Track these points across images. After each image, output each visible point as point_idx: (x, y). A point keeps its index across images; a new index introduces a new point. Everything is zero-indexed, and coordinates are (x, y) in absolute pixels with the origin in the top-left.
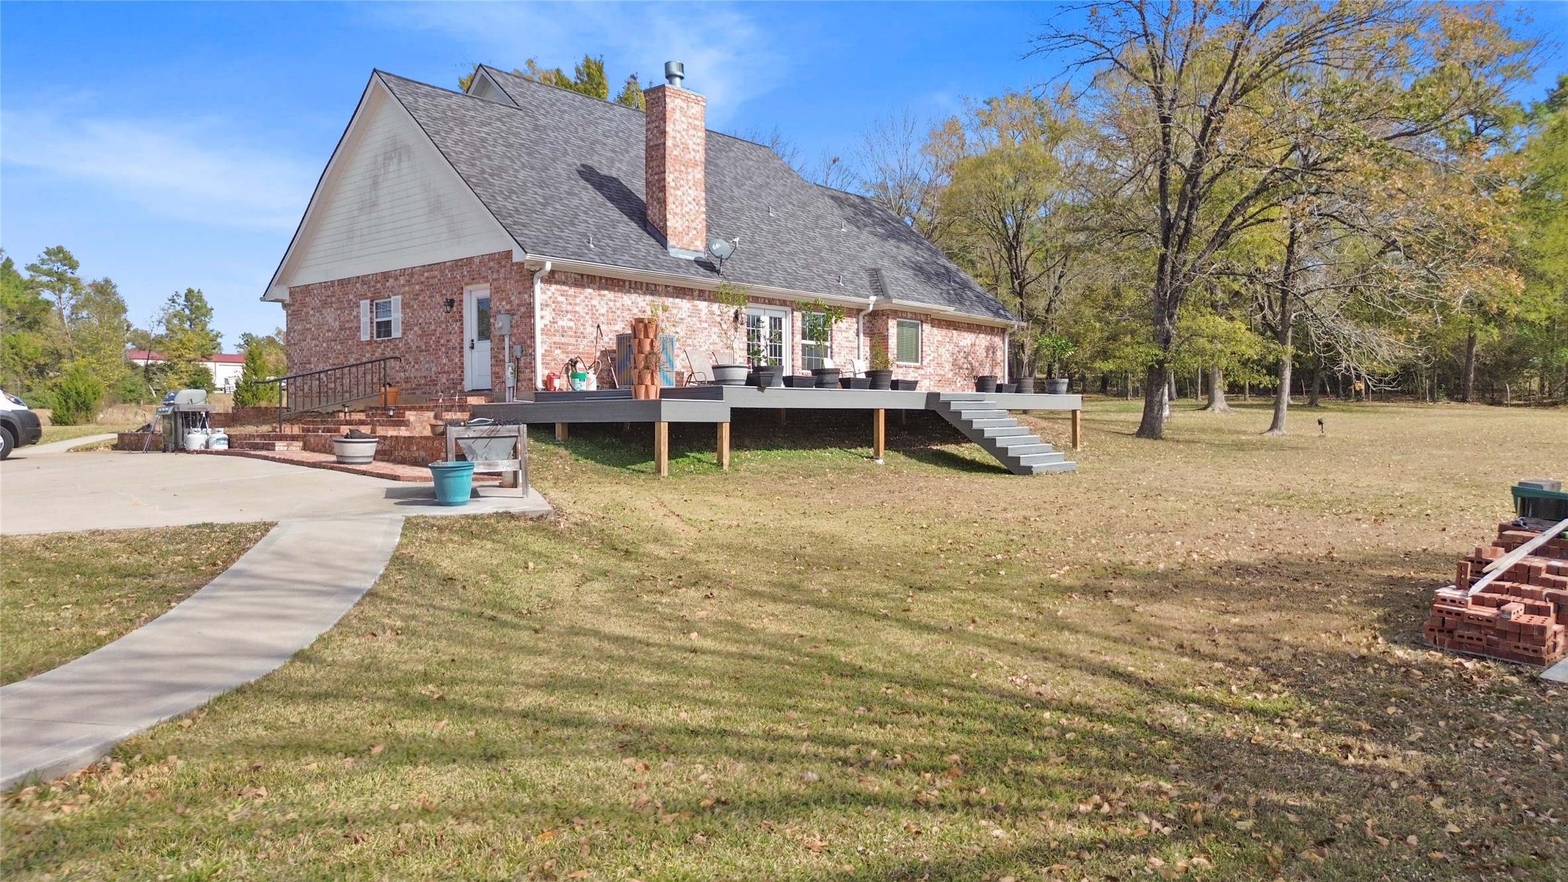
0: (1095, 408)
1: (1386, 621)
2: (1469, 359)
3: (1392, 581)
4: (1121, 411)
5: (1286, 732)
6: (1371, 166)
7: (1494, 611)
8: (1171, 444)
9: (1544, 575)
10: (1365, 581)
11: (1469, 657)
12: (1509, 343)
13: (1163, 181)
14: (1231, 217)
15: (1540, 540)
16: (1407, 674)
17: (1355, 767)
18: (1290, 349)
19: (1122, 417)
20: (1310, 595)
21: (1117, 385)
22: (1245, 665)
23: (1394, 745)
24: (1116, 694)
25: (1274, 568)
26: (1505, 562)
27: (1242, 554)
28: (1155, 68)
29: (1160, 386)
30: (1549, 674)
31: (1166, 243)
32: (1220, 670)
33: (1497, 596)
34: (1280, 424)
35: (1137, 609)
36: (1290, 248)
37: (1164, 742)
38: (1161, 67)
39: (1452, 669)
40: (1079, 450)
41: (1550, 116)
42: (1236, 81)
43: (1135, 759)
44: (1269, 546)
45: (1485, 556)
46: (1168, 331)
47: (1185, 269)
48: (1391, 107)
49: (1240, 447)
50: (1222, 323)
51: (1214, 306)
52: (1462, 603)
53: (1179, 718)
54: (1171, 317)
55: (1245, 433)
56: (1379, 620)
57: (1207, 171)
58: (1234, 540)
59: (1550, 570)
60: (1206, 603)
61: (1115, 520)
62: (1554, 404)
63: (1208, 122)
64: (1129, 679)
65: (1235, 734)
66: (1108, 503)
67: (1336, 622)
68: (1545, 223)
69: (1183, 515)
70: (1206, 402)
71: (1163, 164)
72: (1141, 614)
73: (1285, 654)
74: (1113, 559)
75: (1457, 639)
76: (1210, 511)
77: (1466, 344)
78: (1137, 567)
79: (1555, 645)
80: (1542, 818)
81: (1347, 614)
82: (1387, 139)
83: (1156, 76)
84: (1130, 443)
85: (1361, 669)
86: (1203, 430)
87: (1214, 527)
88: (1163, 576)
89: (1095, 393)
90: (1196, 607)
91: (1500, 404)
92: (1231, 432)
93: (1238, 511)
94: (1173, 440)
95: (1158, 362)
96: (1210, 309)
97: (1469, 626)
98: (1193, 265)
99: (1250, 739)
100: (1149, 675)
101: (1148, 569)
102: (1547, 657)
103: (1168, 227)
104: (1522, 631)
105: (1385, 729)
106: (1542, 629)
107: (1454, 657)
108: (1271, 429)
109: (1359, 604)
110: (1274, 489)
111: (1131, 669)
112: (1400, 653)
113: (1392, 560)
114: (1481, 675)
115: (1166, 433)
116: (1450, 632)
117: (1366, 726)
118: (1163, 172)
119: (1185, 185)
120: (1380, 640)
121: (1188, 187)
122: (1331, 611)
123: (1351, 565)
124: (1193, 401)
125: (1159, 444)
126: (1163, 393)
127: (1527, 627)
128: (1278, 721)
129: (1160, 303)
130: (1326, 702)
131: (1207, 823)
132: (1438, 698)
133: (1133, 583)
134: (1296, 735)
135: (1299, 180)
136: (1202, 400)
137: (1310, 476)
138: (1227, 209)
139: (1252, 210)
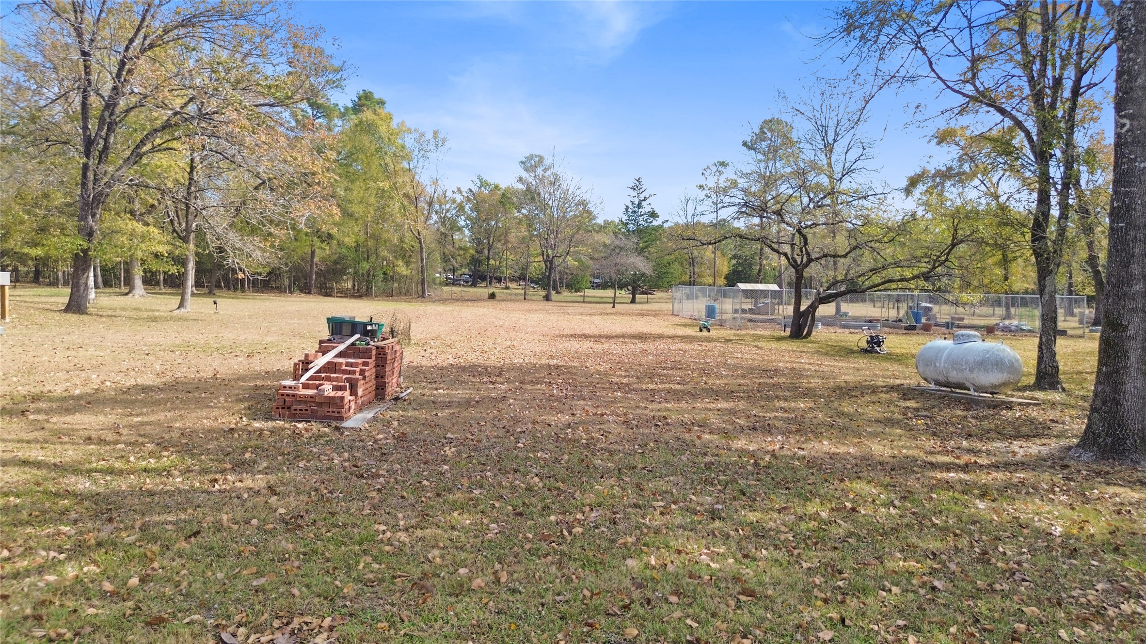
0: (26, 293)
1: (249, 408)
2: (311, 266)
3: (256, 387)
4: (51, 296)
5: (171, 479)
6: (245, 122)
7: (315, 391)
8: (95, 317)
9: (344, 367)
10: (239, 389)
11: (300, 422)
12: (335, 257)
13: (84, 105)
14: (143, 142)
15: (342, 347)
16: (260, 435)
17: (220, 491)
18: (192, 246)
19: (53, 299)
20: (197, 401)
21: (49, 277)
22: (143, 444)
23: (247, 474)
24: (24, 476)
25: (174, 386)
26: (321, 361)
27: (148, 380)
28: (75, 11)
29: (86, 269)
30: (347, 424)
31: (87, 154)
32: (123, 450)
33: (317, 382)
34: (185, 304)
35: (51, 420)
36: (191, 172)
37: (66, 501)
38: (82, 12)
39: (289, 429)
40: (7, 320)
41: (353, 117)
42: (145, 38)
43: (37, 516)
44: (170, 374)
45: (310, 358)
46: (91, 227)
47: (106, 180)
48: (258, 84)
49: (154, 319)
50: (139, 227)
51: (132, 213)
52: (295, 388)
53: (83, 485)
54: (93, 216)
55: (159, 310)
56: (244, 409)
57: (122, 103)
58: (143, 372)
59: (347, 364)
60: (115, 412)
61: (37, 365)
62: (360, 297)
63: (122, 64)
64: (38, 465)
65: (129, 487)
66: (31, 354)
67: (215, 413)
68: (352, 182)
69: (100, 359)
70: (127, 291)
71: (85, 91)
72: (55, 424)
73: (175, 435)
74: (33, 390)
75: (293, 412)
76: (125, 355)
77: (309, 256)
78: (55, 394)
79: (350, 407)
80: (335, 494)
81: (224, 408)
82: (256, 106)
83: (76, 18)
84: (57, 316)
85: (230, 436)
86: (124, 309)
87: (125, 366)
88: (79, 397)
89: (28, 283)
90: (105, 415)
91: (331, 296)
92: (146, 310)
93: (148, 354)
94: (98, 315)
95: (83, 251)
96: (129, 215)
97: (300, 402)
98: (112, 176)
99: (141, 488)
100: (58, 460)
101: (65, 394)
102: (345, 416)
103: (89, 143)
104: (333, 402)
105: (241, 467)
106: (342, 398)
107: (291, 422)
108: (179, 308)
109: (232, 402)
110: (178, 342)
111: (40, 458)
112: (257, 425)
113: (257, 376)
114: (306, 430)
115: (91, 310)
116: (289, 408)
117: (228, 466)
118: (85, 98)
119: (103, 111)
120: (244, 419)
121: (107, 114)
122: (212, 407)
123: (229, 381)
124: (117, 290)
125: (84, 317)
126: (88, 277)
127: (333, 398)
128: (165, 473)
129: (84, 203)
130: (203, 457)
131: (99, 544)
132: (279, 445)
133: (49, 404)
134: (179, 480)
135: (196, 124)
136: (124, 289)
137: (206, 335)
138: (139, 136)
139: (158, 141)
